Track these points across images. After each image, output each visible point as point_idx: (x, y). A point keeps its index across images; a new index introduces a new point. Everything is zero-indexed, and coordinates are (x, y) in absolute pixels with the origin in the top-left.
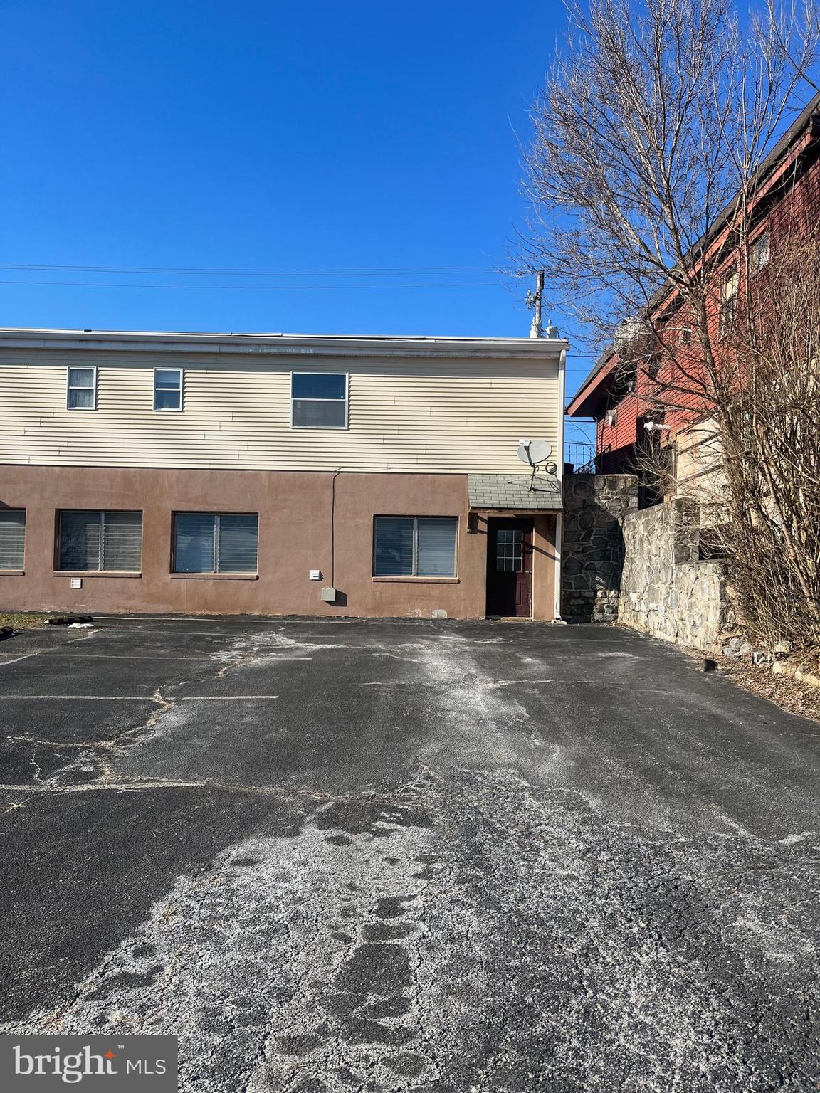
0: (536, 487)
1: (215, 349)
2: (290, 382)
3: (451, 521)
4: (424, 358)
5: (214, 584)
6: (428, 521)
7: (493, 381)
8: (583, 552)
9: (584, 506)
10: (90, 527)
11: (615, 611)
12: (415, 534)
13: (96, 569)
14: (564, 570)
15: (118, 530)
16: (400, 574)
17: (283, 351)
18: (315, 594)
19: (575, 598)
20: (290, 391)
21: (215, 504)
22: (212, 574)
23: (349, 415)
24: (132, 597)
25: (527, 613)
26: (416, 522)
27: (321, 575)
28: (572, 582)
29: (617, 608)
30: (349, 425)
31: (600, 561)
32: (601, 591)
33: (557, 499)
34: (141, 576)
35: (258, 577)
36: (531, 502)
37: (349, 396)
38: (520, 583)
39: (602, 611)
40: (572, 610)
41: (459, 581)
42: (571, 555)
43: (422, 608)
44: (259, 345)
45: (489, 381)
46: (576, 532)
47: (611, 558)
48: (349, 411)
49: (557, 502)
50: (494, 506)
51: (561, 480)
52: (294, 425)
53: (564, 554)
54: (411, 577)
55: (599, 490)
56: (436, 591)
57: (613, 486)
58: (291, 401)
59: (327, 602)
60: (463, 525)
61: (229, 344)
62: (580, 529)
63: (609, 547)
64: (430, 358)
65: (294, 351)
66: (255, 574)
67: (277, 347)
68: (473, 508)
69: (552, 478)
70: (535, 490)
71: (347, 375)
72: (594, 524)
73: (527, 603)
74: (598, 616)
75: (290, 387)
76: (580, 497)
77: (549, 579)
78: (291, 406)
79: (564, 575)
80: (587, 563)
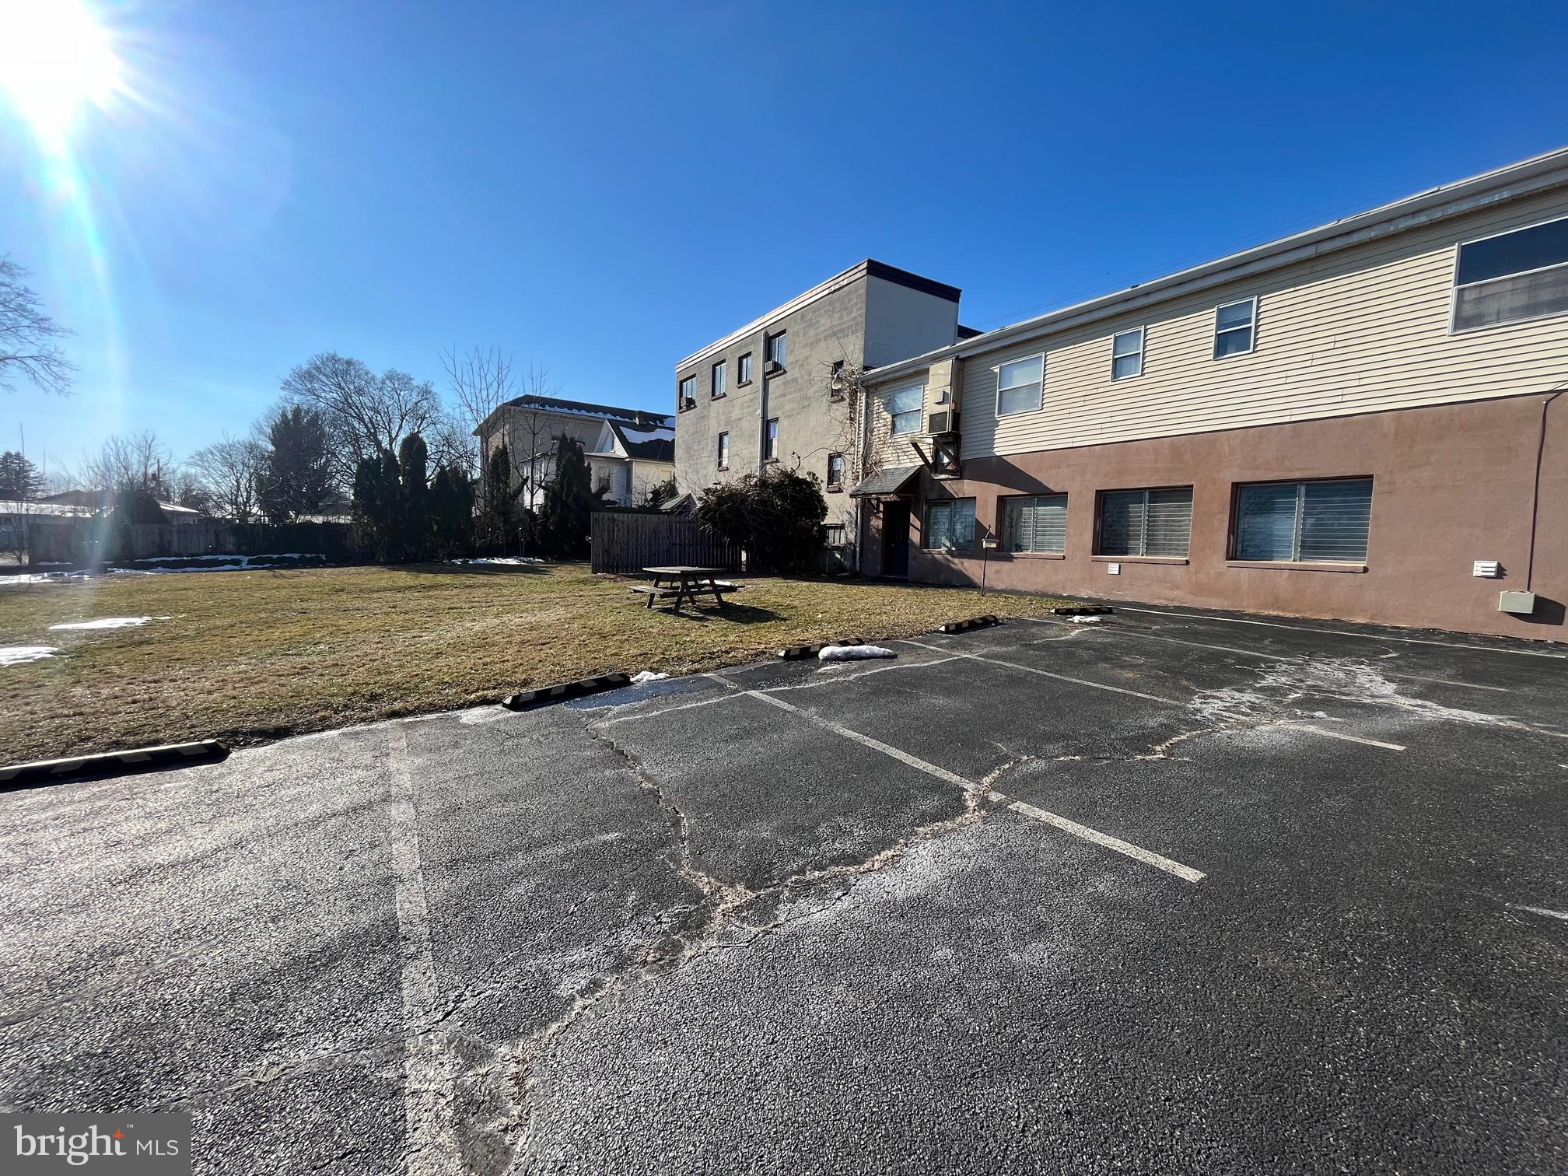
1: (1310, 252)
2: (1453, 261)
5: (1289, 577)
10: (1133, 508)
13: (1138, 553)
15: (1165, 510)
17: (1438, 214)
18: (1485, 600)
20: (1452, 277)
21: (1298, 469)
22: (1289, 562)
24: (1177, 587)
27: (1500, 569)
34: (1187, 562)
35: (1366, 570)
44: (1390, 220)
52: (1455, 328)
58: (1452, 292)
59: (1514, 614)
61: (1333, 238)
65: (1465, 206)
66: (1362, 564)
67: (1428, 212)
75: (1452, 269)
78: (1451, 300)
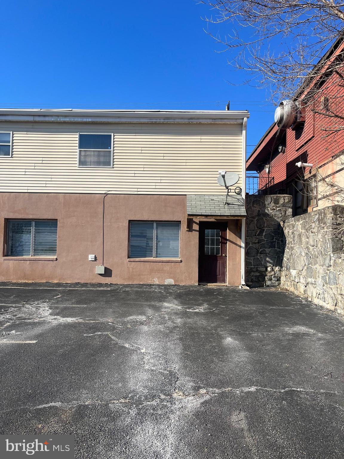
0: (229, 202)
1: (31, 119)
2: (78, 139)
3: (177, 224)
4: (159, 124)
5: (30, 263)
6: (162, 224)
7: (202, 137)
8: (258, 243)
9: (259, 215)
11: (279, 280)
12: (155, 232)
14: (247, 254)
16: (145, 256)
17: (72, 119)
18: (92, 270)
19: (254, 272)
20: (77, 145)
21: (31, 214)
22: (30, 257)
23: (113, 159)
25: (224, 281)
26: (155, 225)
27: (96, 257)
28: (252, 261)
29: (280, 278)
30: (113, 165)
31: (269, 248)
32: (270, 267)
33: (243, 210)
35: (57, 259)
36: (227, 211)
37: (114, 147)
38: (219, 263)
39: (271, 280)
40: (252, 279)
41: (181, 261)
42: (251, 245)
43: (158, 278)
44: (58, 116)
45: (199, 137)
46: (254, 230)
47: (276, 247)
48: (113, 156)
49: (243, 211)
50: (203, 214)
51: (244, 198)
52: (79, 165)
53: (247, 244)
54: (152, 259)
55: (268, 204)
56: (167, 267)
57: (276, 202)
58: (78, 151)
59: (99, 274)
60: (184, 226)
61: (39, 116)
62: (256, 228)
63: (274, 240)
64: (163, 124)
65: (79, 120)
66: (55, 257)
67: (70, 118)
68: (189, 215)
69: (239, 197)
70: (229, 204)
71: (112, 134)
72: (265, 225)
73: (224, 274)
74: (268, 283)
75: (77, 142)
76: (256, 208)
77: (237, 260)
78: (78, 154)
79: (247, 257)
80: (261, 250)
